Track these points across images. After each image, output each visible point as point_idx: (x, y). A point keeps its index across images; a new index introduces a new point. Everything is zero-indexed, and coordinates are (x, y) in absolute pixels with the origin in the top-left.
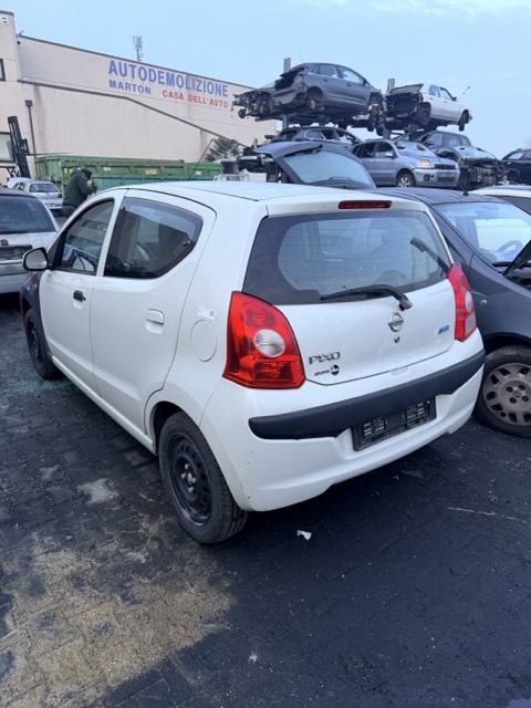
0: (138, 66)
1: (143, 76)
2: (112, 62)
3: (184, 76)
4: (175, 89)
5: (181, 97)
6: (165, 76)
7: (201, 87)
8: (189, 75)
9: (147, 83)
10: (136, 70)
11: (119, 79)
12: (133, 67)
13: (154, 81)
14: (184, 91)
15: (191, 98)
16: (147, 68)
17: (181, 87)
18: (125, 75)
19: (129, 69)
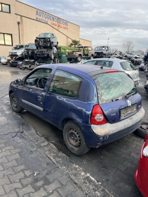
0: (45, 13)
1: (46, 17)
2: (37, 11)
3: (57, 18)
4: (54, 22)
5: (56, 25)
6: (52, 17)
7: (61, 23)
8: (58, 18)
9: (47, 19)
10: (44, 14)
11: (39, 17)
12: (43, 13)
13: (49, 19)
14: (57, 23)
15: (59, 26)
16: (47, 14)
17: (56, 22)
18: (41, 16)
19: (42, 14)
